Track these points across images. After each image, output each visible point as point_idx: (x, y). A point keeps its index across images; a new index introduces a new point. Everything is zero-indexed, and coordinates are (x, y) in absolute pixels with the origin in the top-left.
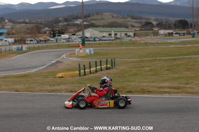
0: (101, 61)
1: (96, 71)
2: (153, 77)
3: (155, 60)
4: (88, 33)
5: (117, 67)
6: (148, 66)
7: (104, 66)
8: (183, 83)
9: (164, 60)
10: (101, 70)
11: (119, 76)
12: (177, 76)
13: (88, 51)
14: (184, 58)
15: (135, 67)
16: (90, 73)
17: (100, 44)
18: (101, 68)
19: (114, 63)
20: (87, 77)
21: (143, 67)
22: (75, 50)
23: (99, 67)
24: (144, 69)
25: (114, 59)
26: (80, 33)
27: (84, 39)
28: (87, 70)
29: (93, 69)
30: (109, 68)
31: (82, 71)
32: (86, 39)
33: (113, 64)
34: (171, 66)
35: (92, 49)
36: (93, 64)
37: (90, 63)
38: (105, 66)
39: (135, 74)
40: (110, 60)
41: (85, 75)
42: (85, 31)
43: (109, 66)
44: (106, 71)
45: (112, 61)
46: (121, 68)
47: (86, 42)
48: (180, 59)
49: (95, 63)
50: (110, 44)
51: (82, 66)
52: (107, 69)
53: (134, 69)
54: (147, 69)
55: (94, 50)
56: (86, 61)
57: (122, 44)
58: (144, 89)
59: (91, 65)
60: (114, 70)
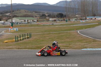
0: (25, 34)
1: (23, 39)
3: (50, 34)
5: (32, 37)
6: (47, 37)
8: (68, 44)
9: (55, 34)
10: (25, 39)
12: (63, 41)
13: (15, 29)
15: (42, 37)
16: (20, 40)
17: (20, 26)
18: (25, 38)
21: (45, 37)
22: (9, 29)
23: (24, 37)
25: (31, 33)
28: (19, 39)
29: (22, 38)
31: (17, 39)
32: (13, 23)
33: (30, 35)
34: (59, 36)
36: (21, 36)
38: (27, 37)
39: (43, 41)
41: (18, 41)
44: (27, 39)
46: (34, 37)
47: (13, 25)
49: (22, 35)
50: (26, 25)
51: (17, 37)
52: (28, 38)
53: (41, 38)
54: (48, 38)
55: (18, 29)
56: (18, 34)
57: (32, 26)
60: (31, 39)
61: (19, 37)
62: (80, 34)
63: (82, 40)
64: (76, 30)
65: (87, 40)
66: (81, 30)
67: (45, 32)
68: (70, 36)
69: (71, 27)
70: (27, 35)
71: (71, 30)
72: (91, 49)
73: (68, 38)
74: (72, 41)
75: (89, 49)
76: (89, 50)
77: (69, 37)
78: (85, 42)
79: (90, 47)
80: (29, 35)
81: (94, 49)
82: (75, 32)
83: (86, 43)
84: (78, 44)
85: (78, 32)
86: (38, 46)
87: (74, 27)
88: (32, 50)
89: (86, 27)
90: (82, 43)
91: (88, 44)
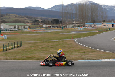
0: (14, 43)
1: (12, 48)
2: (45, 52)
3: (44, 42)
4: (2, 26)
5: (23, 46)
6: (40, 45)
9: (49, 42)
10: (15, 48)
11: (26, 51)
14: (60, 41)
16: (9, 49)
17: (10, 32)
18: (15, 46)
20: (7, 52)
21: (38, 46)
23: (13, 46)
24: (39, 47)
29: (11, 47)
31: (5, 48)
32: (1, 30)
33: (21, 44)
34: (53, 45)
37: (9, 44)
39: (35, 50)
40: (19, 42)
41: (6, 50)
43: (18, 45)
44: (17, 48)
46: (25, 46)
47: (2, 32)
48: (57, 41)
49: (11, 44)
50: (16, 32)
51: (5, 46)
52: (18, 47)
53: (33, 47)
54: (41, 47)
55: (7, 36)
57: (23, 33)
60: (22, 48)
61: (7, 45)
62: (77, 43)
63: (79, 50)
64: (73, 38)
65: (85, 50)
67: (38, 40)
68: (66, 45)
69: (68, 35)
70: (17, 43)
71: (68, 38)
72: (89, 60)
73: (64, 48)
74: (68, 51)
75: (86, 60)
76: (86, 62)
77: (65, 46)
78: (83, 52)
79: (88, 58)
80: (19, 43)
81: (93, 61)
82: (72, 41)
83: (83, 54)
84: (75, 54)
85: (75, 41)
86: (30, 56)
87: (70, 34)
88: (22, 61)
89: (84, 35)
91: (86, 54)
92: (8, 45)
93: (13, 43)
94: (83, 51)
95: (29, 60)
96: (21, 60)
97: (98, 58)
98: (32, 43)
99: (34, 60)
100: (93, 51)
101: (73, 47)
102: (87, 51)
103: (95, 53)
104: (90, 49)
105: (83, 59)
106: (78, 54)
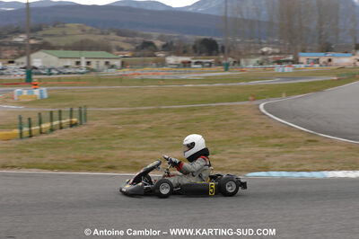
0: (60, 112)
1: (52, 130)
2: (154, 141)
3: (159, 110)
4: (38, 60)
5: (89, 122)
6: (146, 121)
7: (66, 121)
9: (175, 111)
10: (61, 128)
11: (93, 139)
13: (36, 92)
14: (210, 108)
15: (123, 123)
16: (41, 133)
17: (59, 80)
18: (61, 123)
19: (85, 114)
20: (33, 140)
21: (137, 123)
22: (13, 91)
23: (56, 123)
24: (139, 125)
25: (85, 107)
26: (23, 59)
27: (30, 71)
28: (35, 128)
29: (46, 126)
30: (76, 124)
31: (26, 129)
32: (34, 71)
33: (83, 116)
34: (186, 121)
35: (44, 89)
36: (46, 117)
37: (40, 114)
38: (68, 120)
39: (123, 136)
40: (77, 109)
41: (31, 136)
42: (32, 56)
43: (75, 120)
44: (69, 129)
45: (80, 111)
46: (98, 124)
47: (34, 77)
48: (202, 108)
49: (48, 115)
50: (79, 79)
51: (25, 121)
52: (72, 125)
53: (119, 127)
54: (145, 126)
55: (48, 90)
56: (33, 111)
57: (100, 80)
58: (137, 163)
59: (43, 119)
60: (84, 128)
61: (35, 120)
62: (264, 114)
63: (267, 137)
64: (254, 100)
66: (272, 101)
67: (140, 105)
68: (226, 120)
70: (69, 114)
71: (238, 99)
72: (284, 174)
73: (219, 130)
74: (229, 141)
75: (274, 174)
76: (273, 178)
77: (224, 123)
78: (277, 145)
79: (285, 164)
80: (76, 113)
81: (296, 175)
82: (250, 106)
83: (276, 150)
84: (247, 150)
85: (261, 106)
89: (291, 91)
90: (263, 149)
91: (282, 153)
92: (37, 119)
93: (54, 114)
94: (276, 141)
95: (79, 170)
96: (52, 169)
97: (317, 165)
98: (123, 114)
99: (97, 171)
100: (310, 141)
101: (248, 127)
102: (292, 140)
103: (315, 148)
104: (301, 135)
105: (266, 169)
106: (258, 149)
